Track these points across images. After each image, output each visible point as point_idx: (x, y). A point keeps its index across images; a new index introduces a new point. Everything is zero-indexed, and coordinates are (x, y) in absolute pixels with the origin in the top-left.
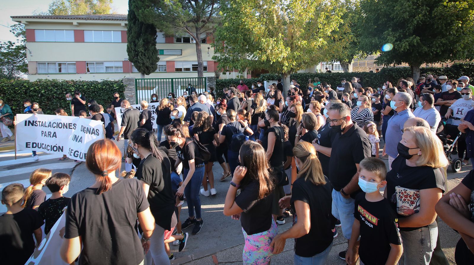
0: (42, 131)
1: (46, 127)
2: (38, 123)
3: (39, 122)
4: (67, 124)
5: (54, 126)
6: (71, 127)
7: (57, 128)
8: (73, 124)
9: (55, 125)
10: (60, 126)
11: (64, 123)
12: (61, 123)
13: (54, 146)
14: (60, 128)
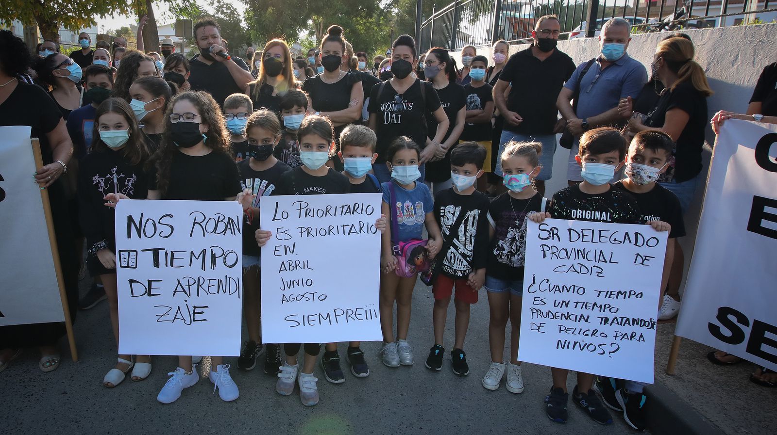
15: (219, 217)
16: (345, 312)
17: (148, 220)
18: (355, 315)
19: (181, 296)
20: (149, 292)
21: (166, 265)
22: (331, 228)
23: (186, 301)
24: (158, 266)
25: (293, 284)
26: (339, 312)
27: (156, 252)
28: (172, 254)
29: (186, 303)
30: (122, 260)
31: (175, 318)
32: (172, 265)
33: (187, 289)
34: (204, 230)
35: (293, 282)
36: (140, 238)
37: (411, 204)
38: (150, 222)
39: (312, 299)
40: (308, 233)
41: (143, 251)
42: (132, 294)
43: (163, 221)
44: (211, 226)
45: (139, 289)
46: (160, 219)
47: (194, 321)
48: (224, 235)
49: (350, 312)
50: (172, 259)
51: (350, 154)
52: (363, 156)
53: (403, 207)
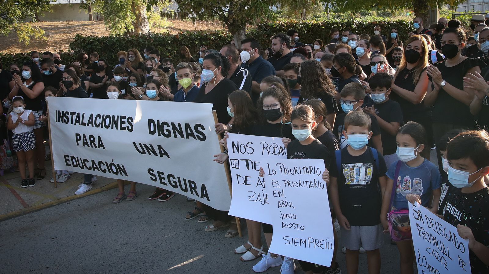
0: (77, 135)
1: (85, 124)
2: (70, 116)
3: (71, 113)
4: (118, 117)
5: (97, 124)
6: (123, 126)
7: (102, 127)
8: (127, 118)
9: (99, 121)
10: (107, 124)
11: (113, 116)
12: (108, 116)
13: (112, 164)
14: (107, 127)
15: (275, 145)
16: (315, 241)
17: (241, 144)
18: (320, 244)
19: (260, 187)
20: (245, 182)
21: (253, 168)
22: (300, 182)
23: (263, 190)
24: (249, 169)
25: (286, 216)
26: (311, 240)
27: (247, 161)
28: (255, 163)
29: (263, 191)
30: (232, 164)
31: (257, 200)
32: (255, 169)
33: (263, 183)
34: (269, 152)
35: (286, 215)
36: (239, 153)
37: (409, 179)
38: (242, 146)
39: (297, 228)
40: (289, 184)
41: (241, 160)
42: (238, 183)
43: (248, 145)
44: (272, 150)
45: (242, 181)
46: (247, 144)
47: (266, 203)
48: (279, 155)
49: (317, 242)
50: (255, 166)
51: (352, 131)
52: (363, 134)
53: (402, 180)
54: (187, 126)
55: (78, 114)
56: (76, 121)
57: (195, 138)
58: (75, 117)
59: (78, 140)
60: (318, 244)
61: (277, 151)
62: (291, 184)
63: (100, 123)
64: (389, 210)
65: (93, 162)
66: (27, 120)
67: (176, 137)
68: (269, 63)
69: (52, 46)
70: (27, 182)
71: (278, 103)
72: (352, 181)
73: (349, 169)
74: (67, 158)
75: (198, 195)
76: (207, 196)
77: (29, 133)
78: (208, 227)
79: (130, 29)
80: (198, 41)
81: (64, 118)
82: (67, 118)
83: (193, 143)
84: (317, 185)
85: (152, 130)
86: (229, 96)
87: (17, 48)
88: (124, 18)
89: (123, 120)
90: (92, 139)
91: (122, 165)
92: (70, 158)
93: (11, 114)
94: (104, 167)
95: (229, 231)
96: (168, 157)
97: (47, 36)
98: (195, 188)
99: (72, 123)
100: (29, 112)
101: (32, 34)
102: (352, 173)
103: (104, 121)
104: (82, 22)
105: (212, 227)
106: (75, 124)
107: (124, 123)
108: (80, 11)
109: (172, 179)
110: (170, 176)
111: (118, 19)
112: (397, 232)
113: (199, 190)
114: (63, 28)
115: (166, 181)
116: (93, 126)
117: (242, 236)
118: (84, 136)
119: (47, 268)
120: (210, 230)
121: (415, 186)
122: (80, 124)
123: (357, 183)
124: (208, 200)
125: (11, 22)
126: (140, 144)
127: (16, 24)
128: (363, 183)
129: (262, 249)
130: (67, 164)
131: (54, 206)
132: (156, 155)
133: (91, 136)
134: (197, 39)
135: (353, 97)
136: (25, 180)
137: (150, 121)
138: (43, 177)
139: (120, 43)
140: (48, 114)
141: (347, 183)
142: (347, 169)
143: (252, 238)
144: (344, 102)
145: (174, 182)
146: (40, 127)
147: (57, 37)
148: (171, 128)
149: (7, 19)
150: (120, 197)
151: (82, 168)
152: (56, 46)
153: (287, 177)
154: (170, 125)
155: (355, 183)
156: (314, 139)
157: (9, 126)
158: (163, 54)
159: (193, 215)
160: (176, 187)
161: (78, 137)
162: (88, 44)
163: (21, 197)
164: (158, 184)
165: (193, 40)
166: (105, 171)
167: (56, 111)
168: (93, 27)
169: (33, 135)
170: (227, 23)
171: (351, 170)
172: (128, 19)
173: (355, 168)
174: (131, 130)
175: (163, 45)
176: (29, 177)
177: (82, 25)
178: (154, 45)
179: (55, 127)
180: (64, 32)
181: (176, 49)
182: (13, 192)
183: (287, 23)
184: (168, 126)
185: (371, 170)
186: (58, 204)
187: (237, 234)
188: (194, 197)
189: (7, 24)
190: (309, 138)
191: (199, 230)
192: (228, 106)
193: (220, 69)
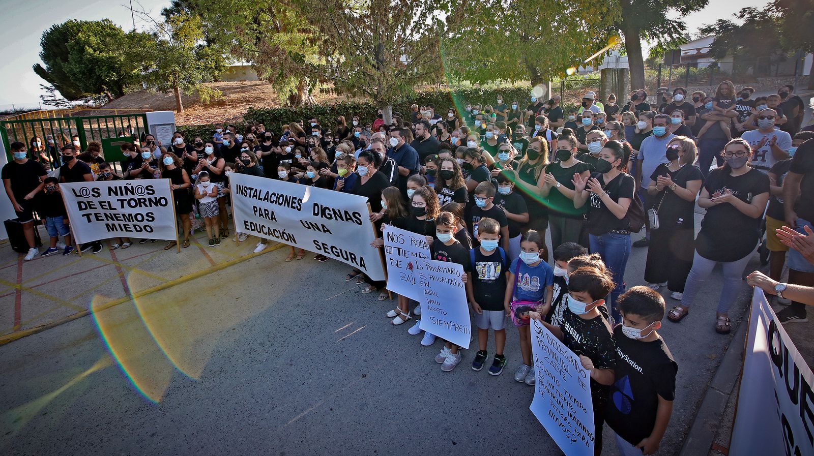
0: (254, 207)
1: (261, 199)
2: (248, 191)
3: (249, 188)
4: (290, 197)
5: (272, 201)
6: (294, 205)
7: (276, 204)
8: (297, 199)
9: (274, 198)
10: (280, 202)
11: (287, 196)
12: (282, 196)
13: (283, 233)
14: (280, 204)
15: (421, 240)
17: (395, 235)
20: (397, 265)
21: (403, 255)
24: (400, 256)
25: (432, 302)
27: (399, 249)
28: (405, 252)
30: (387, 249)
32: (405, 256)
36: (393, 242)
37: (528, 276)
40: (433, 278)
41: (394, 247)
42: (391, 264)
43: (401, 237)
45: (394, 264)
46: (399, 236)
48: (423, 248)
50: (405, 254)
51: (485, 237)
52: (494, 239)
53: (522, 277)
54: (346, 212)
55: (256, 190)
56: (254, 196)
57: (354, 222)
58: (253, 192)
59: (255, 211)
60: (459, 328)
61: (422, 245)
62: (435, 278)
63: (274, 201)
64: (511, 300)
65: (269, 229)
66: (211, 192)
67: (336, 219)
68: (413, 149)
69: (229, 105)
70: (214, 241)
71: (424, 203)
72: (484, 277)
73: (481, 267)
74: (247, 223)
75: (357, 264)
76: (364, 266)
77: (213, 202)
78: (365, 290)
79: (294, 92)
80: (352, 109)
81: (244, 192)
82: (246, 192)
83: (352, 226)
84: (457, 283)
85: (316, 212)
86: (383, 192)
87: (200, 106)
88: (288, 83)
89: (294, 200)
90: (267, 212)
91: (292, 235)
92: (249, 224)
93: (198, 186)
94: (278, 234)
95: (381, 295)
96: (331, 233)
97: (225, 95)
98: (355, 259)
99: (250, 197)
100: (213, 184)
101: (212, 94)
102: (484, 270)
103: (278, 199)
104: (254, 82)
105: (367, 289)
106: (253, 198)
107: (295, 203)
108: (251, 72)
109: (334, 249)
110: (332, 247)
111: (283, 84)
112: (519, 320)
113: (358, 260)
114: (238, 88)
115: (330, 251)
116: (268, 201)
117: (393, 299)
118: (260, 209)
119: (234, 329)
120: (366, 292)
121: (533, 283)
122: (257, 199)
123: (488, 279)
124: (366, 270)
125: (193, 84)
126: (306, 222)
127: (198, 86)
128: (493, 278)
129: (409, 314)
130: (246, 228)
131: (237, 263)
132: (320, 230)
133: (265, 210)
134: (351, 107)
135: (485, 194)
136: (213, 240)
137: (315, 205)
138: (227, 237)
139: (286, 114)
140: (230, 186)
141: (479, 278)
142: (480, 267)
143: (402, 304)
144: (478, 198)
145: (336, 252)
146: (222, 195)
147: (233, 96)
148: (332, 213)
149: (189, 82)
150: (291, 256)
151: (260, 232)
152: (232, 105)
153: (432, 273)
154: (331, 210)
155: (486, 278)
156: (455, 240)
157: (197, 196)
158: (323, 122)
159: (352, 277)
160: (338, 256)
161: (255, 209)
162: (259, 116)
163: (209, 256)
164: (322, 252)
165: (347, 109)
166: (278, 237)
167: (237, 185)
168: (263, 87)
169: (216, 203)
170: (376, 100)
171: (483, 267)
172: (293, 84)
173: (486, 266)
174: (299, 210)
175: (323, 114)
176: (215, 236)
177: (253, 85)
178: (315, 114)
179: (235, 198)
180: (239, 92)
181: (334, 117)
182: (202, 250)
183: (426, 92)
184: (330, 211)
185: (499, 268)
186: (241, 262)
187: (388, 297)
188: (354, 265)
189: (190, 86)
190: (451, 240)
191: (357, 292)
192: (382, 199)
193: (373, 164)
